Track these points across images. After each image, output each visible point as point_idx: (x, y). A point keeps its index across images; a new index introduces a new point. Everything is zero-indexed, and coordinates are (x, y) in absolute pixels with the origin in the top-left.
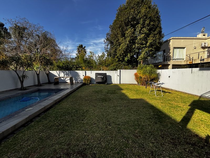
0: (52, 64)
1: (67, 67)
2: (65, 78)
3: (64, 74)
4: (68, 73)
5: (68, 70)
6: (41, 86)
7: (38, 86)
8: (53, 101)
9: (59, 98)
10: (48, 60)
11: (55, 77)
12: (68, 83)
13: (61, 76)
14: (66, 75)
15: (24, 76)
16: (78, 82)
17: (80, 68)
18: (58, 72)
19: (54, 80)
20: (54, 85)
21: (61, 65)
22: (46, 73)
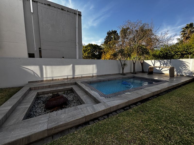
0: (148, 53)
1: (166, 56)
2: (161, 68)
3: (160, 63)
4: (167, 62)
5: (166, 59)
6: (135, 74)
7: (133, 73)
8: (151, 92)
9: (157, 91)
10: (145, 49)
11: (149, 67)
12: (164, 74)
13: (155, 66)
14: (163, 65)
15: (125, 64)
16: (183, 76)
17: (190, 54)
18: (153, 61)
19: (149, 69)
20: (148, 74)
21: (157, 53)
22: (141, 62)
